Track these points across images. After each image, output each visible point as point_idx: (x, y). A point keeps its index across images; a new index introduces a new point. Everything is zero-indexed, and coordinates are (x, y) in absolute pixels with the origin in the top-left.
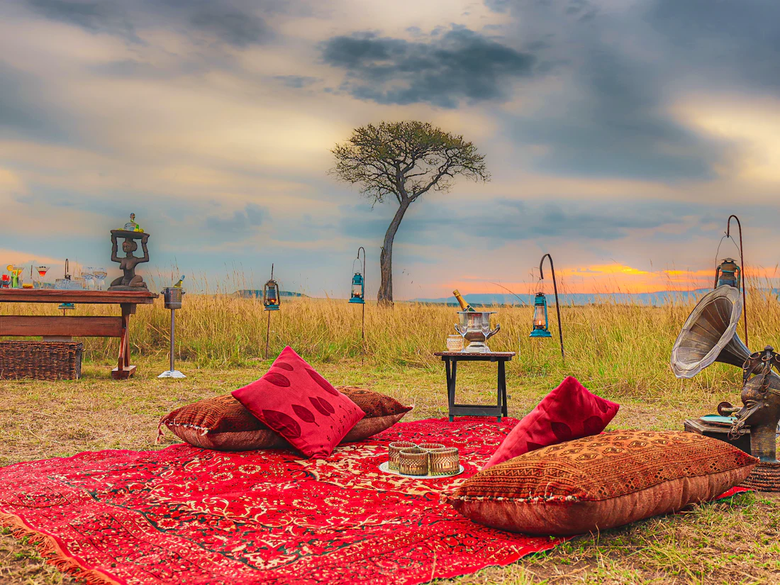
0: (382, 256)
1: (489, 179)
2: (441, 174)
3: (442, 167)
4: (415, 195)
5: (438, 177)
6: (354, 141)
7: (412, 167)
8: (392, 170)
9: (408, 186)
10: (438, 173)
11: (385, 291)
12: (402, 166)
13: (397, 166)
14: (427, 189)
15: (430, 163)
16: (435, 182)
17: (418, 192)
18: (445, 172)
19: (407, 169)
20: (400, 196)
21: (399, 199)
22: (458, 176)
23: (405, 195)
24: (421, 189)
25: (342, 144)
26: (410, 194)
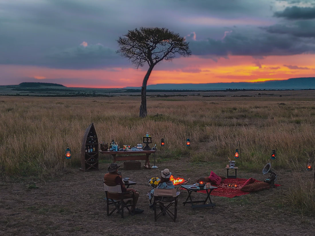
1: (190, 54)
2: (169, 52)
3: (169, 49)
4: (157, 62)
5: (167, 54)
6: (128, 36)
7: (155, 48)
8: (147, 50)
9: (153, 56)
10: (167, 51)
11: (144, 106)
12: (151, 48)
14: (162, 59)
15: (162, 45)
16: (165, 56)
17: (158, 61)
18: (171, 51)
19: (153, 49)
20: (149, 62)
21: (149, 63)
22: (176, 53)
23: (152, 62)
24: (159, 59)
25: (123, 37)
26: (154, 61)
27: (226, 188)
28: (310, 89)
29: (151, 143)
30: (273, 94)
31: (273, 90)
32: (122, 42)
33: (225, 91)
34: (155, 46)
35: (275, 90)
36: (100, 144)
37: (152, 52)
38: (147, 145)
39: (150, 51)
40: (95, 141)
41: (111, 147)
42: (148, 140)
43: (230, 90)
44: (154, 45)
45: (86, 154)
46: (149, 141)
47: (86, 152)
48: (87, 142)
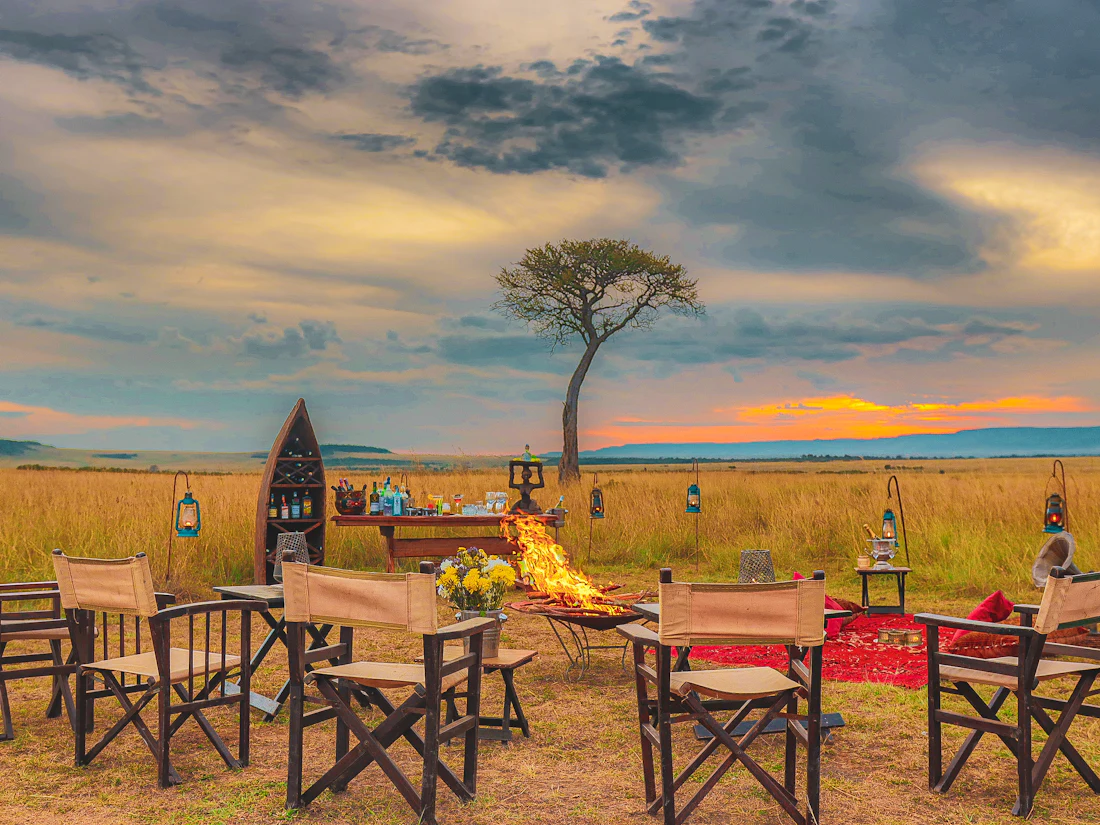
0: (565, 414)
2: (641, 306)
3: (641, 297)
4: (607, 334)
5: (637, 310)
6: (526, 264)
7: (602, 296)
8: (578, 303)
9: (597, 320)
10: (636, 304)
12: (590, 296)
13: (583, 297)
14: (623, 325)
15: (623, 290)
16: (632, 316)
17: (610, 329)
18: (646, 304)
19: (595, 300)
20: (586, 335)
21: (585, 339)
22: (662, 308)
23: (593, 334)
24: (615, 326)
25: (511, 269)
26: (600, 333)
27: (869, 647)
28: (1014, 456)
29: (541, 485)
30: (921, 468)
31: (920, 458)
32: (509, 280)
33: (797, 460)
34: (602, 291)
35: (926, 458)
36: (333, 487)
37: (594, 307)
38: (525, 496)
39: (587, 306)
40: (311, 474)
41: (375, 498)
42: (527, 476)
43: (811, 458)
44: (599, 288)
45: (269, 525)
46: (534, 480)
47: (269, 518)
48: (276, 477)
